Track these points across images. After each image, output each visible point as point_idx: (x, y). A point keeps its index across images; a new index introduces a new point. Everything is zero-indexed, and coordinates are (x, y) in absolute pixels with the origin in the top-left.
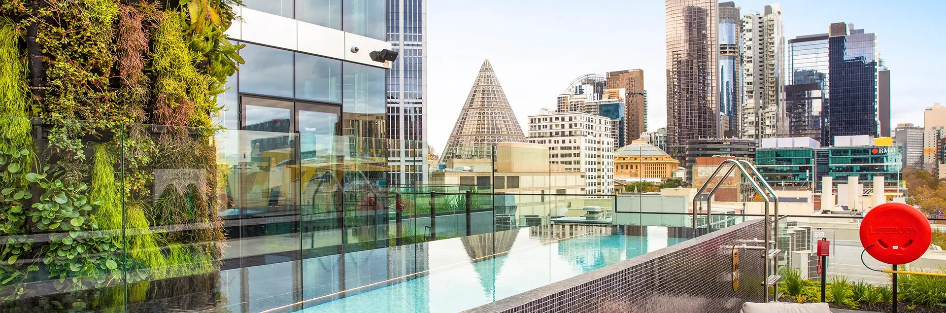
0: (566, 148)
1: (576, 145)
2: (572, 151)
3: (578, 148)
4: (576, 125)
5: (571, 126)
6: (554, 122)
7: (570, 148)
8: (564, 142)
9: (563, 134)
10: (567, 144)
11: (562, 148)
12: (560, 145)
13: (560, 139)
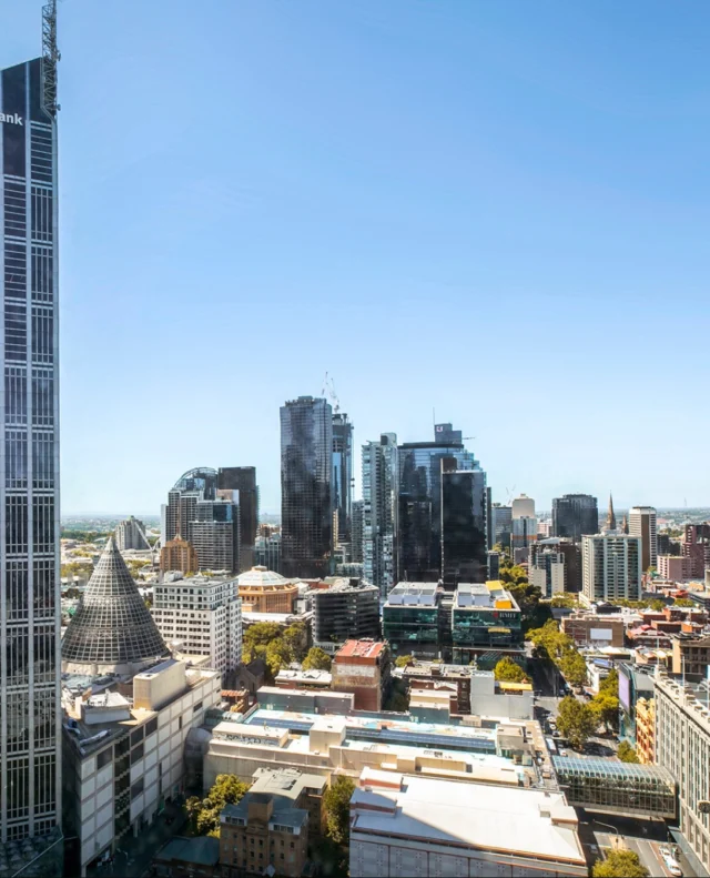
0: (195, 622)
1: (206, 620)
2: (202, 626)
3: (208, 623)
4: (205, 599)
5: (200, 599)
6: (182, 595)
7: (200, 623)
8: (193, 616)
9: (192, 607)
10: (196, 618)
11: (191, 622)
12: (189, 618)
13: (189, 612)
